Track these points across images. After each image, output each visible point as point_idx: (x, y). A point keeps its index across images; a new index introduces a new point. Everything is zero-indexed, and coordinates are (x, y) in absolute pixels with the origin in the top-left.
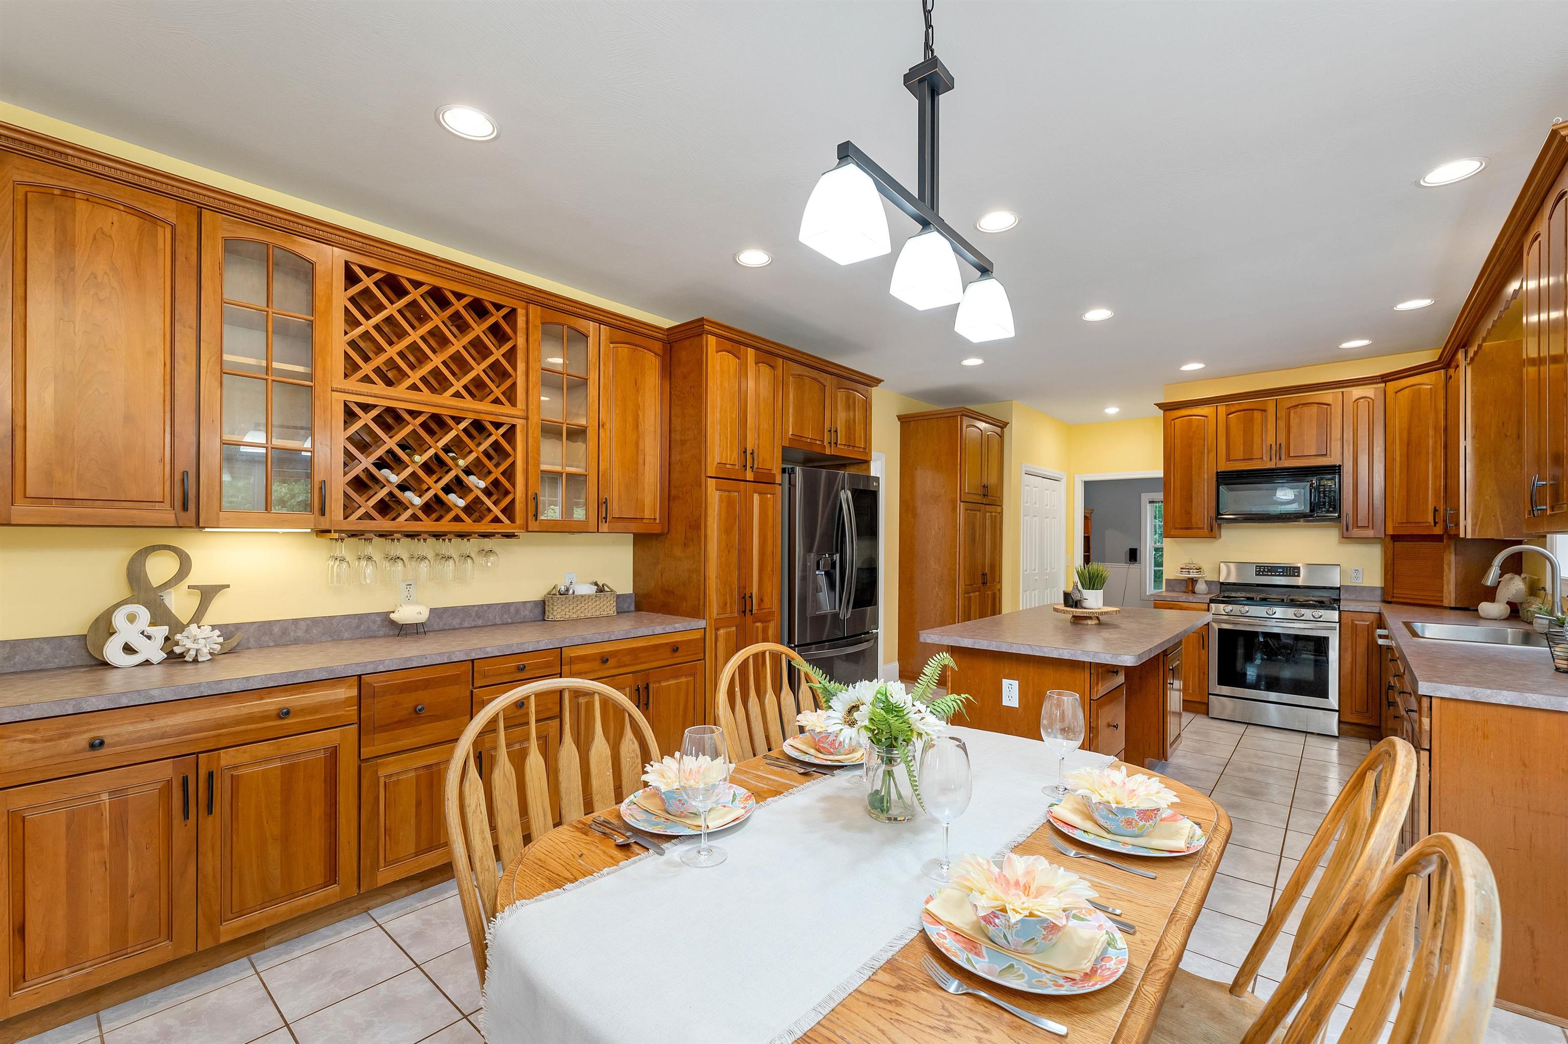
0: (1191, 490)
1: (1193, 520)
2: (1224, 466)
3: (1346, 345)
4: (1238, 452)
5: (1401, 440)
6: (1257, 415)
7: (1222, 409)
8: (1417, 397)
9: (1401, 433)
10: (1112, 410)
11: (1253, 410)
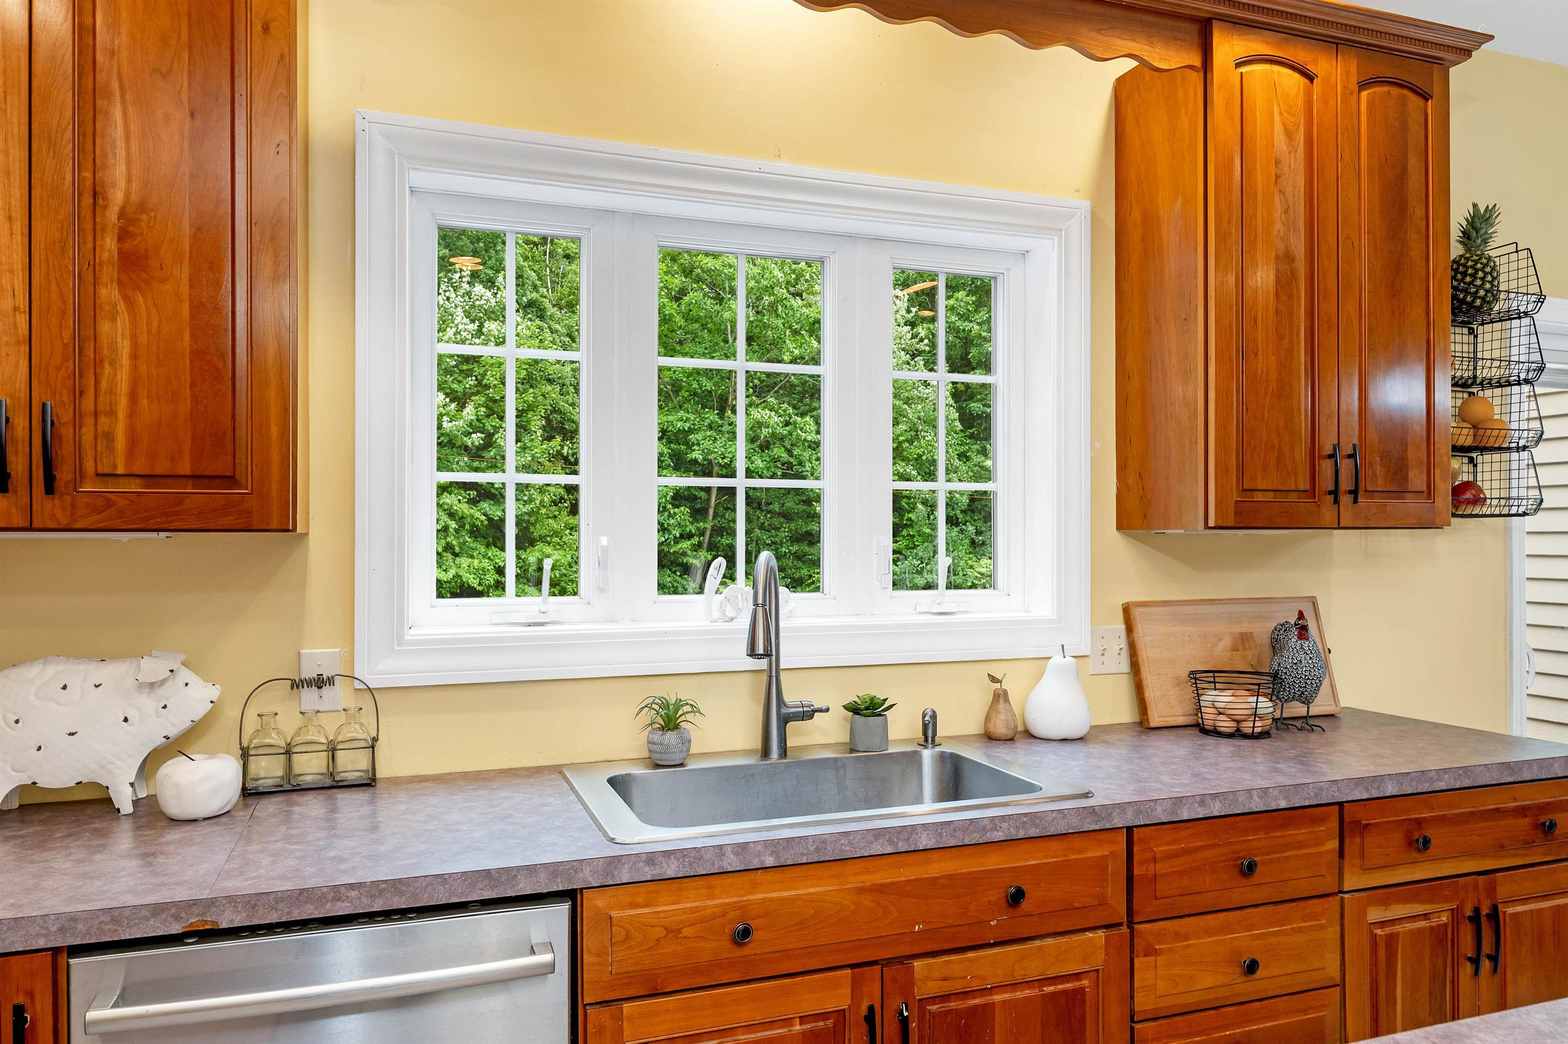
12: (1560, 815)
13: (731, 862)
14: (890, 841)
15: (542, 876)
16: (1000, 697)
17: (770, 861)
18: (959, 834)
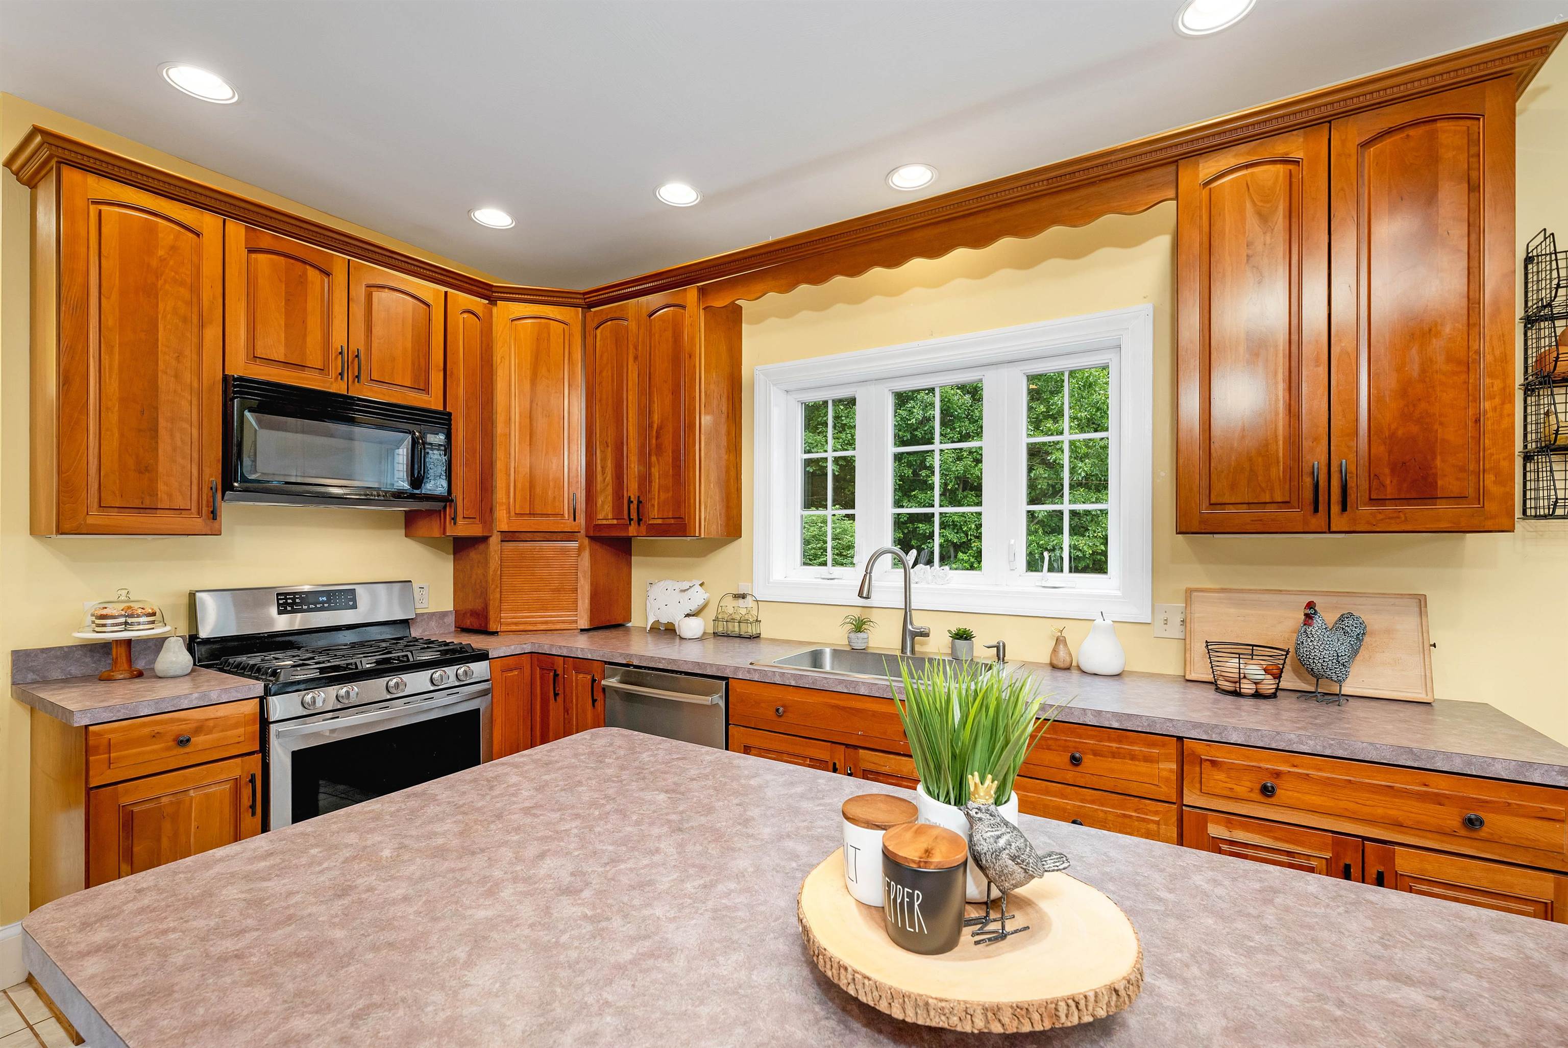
0: (154, 408)
1: (160, 488)
2: (242, 367)
4: (275, 346)
7: (236, 231)
12: (1491, 815)
13: (778, 680)
14: (846, 686)
15: (714, 669)
16: (1060, 641)
17: (793, 683)
18: (881, 691)
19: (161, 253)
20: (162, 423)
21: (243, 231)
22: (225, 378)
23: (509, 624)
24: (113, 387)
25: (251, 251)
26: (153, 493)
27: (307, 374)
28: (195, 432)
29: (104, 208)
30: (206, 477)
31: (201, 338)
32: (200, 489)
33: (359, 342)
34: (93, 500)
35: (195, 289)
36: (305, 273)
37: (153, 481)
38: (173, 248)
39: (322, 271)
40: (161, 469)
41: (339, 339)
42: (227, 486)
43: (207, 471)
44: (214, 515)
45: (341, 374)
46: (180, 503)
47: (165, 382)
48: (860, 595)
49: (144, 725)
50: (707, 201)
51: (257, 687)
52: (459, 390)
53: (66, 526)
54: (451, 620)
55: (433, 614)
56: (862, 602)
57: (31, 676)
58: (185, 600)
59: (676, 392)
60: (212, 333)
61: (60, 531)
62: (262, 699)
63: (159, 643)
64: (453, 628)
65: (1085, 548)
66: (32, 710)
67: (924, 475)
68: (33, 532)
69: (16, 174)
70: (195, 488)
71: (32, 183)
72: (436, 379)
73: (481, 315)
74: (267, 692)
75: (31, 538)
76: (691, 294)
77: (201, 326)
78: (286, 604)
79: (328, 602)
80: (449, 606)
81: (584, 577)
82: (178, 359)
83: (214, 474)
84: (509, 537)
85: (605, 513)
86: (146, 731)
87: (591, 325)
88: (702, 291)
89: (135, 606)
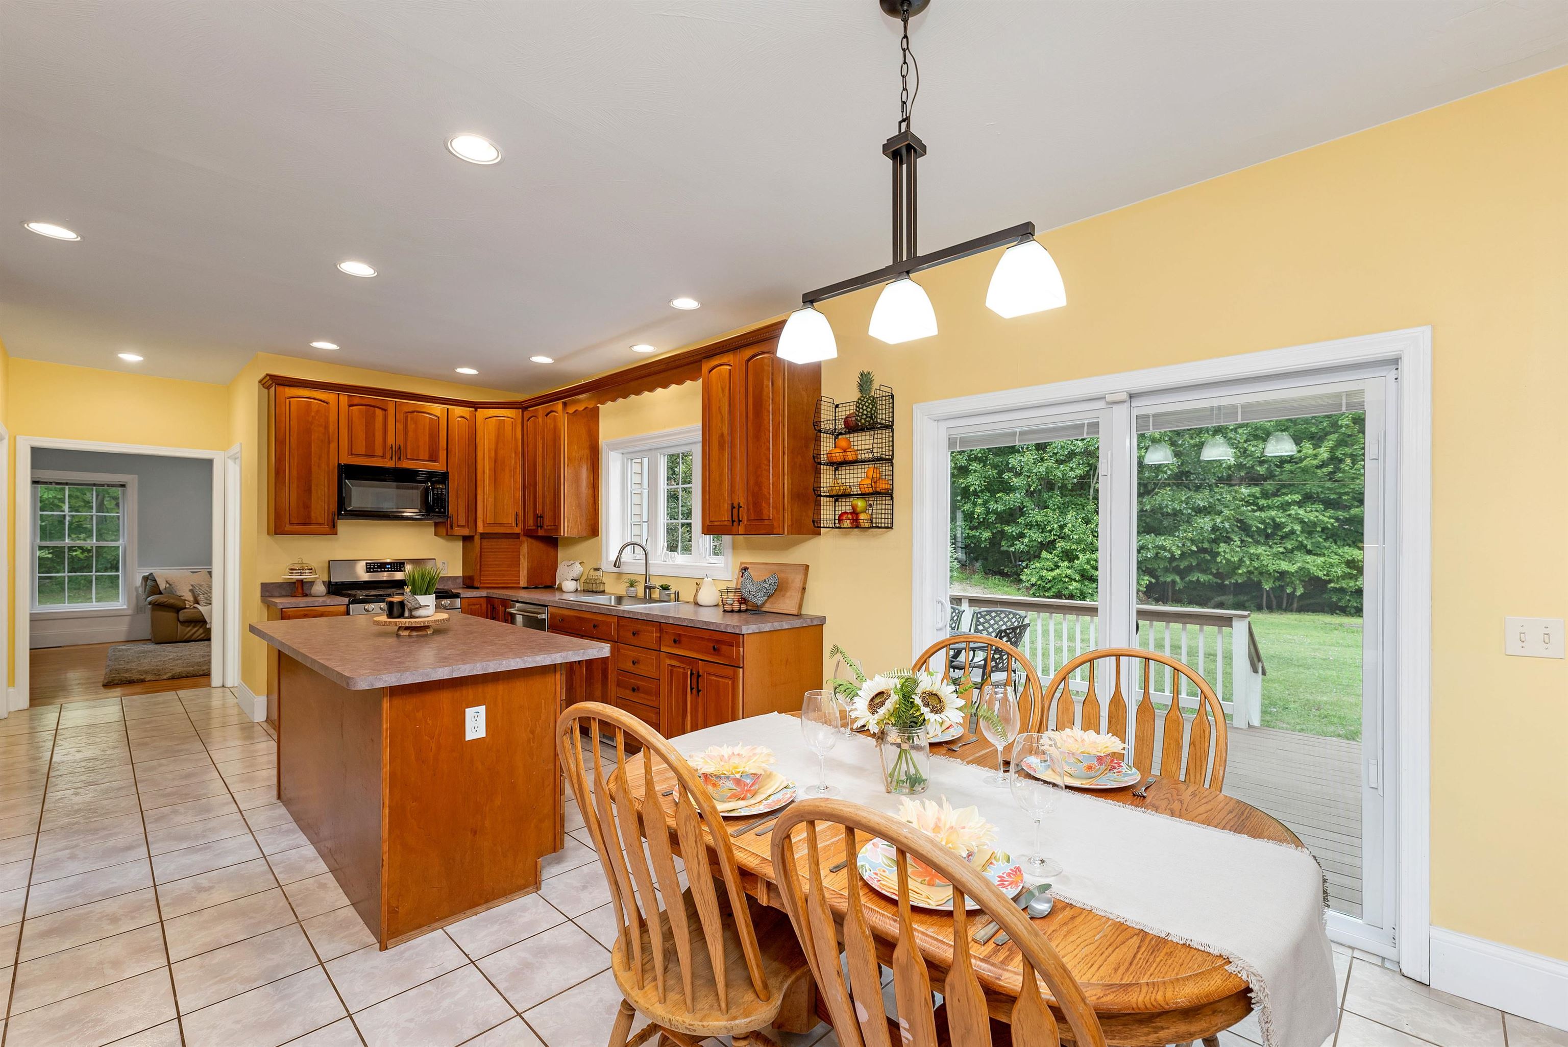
0: (310, 481)
1: (313, 514)
2: (346, 460)
3: (460, 370)
4: (361, 448)
5: (489, 457)
6: (378, 412)
7: (344, 398)
8: (501, 424)
9: (489, 451)
10: (131, 357)
11: (374, 407)
19: (313, 414)
20: (313, 488)
21: (346, 397)
22: (339, 465)
23: (485, 583)
24: (294, 473)
25: (350, 406)
26: (310, 517)
27: (375, 459)
28: (326, 490)
29: (291, 399)
30: (331, 509)
31: (329, 448)
32: (328, 515)
33: (400, 441)
34: (287, 521)
35: (326, 428)
36: (374, 412)
37: (309, 512)
38: (318, 411)
39: (382, 409)
40: (313, 507)
41: (391, 440)
42: (339, 514)
43: (331, 507)
44: (334, 526)
45: (392, 458)
46: (321, 521)
47: (314, 469)
48: (615, 566)
49: (302, 610)
50: (557, 360)
51: (346, 601)
52: (455, 459)
53: (278, 531)
54: (461, 580)
55: (450, 577)
56: (616, 570)
57: (267, 594)
58: (327, 565)
59: (555, 459)
60: (333, 446)
61: (276, 534)
62: (348, 605)
63: (312, 583)
64: (461, 585)
65: (1174, 549)
66: (268, 607)
67: (1007, 477)
68: (268, 534)
69: (263, 385)
70: (326, 514)
71: (268, 388)
72: (442, 455)
73: (468, 418)
74: (350, 603)
75: (268, 537)
76: (559, 405)
77: (329, 443)
78: (370, 568)
79: (391, 568)
80: (460, 573)
81: (524, 559)
82: (319, 459)
83: (334, 507)
84: (483, 536)
85: (531, 522)
86: (302, 613)
87: (526, 418)
88: (565, 404)
89: (304, 565)
